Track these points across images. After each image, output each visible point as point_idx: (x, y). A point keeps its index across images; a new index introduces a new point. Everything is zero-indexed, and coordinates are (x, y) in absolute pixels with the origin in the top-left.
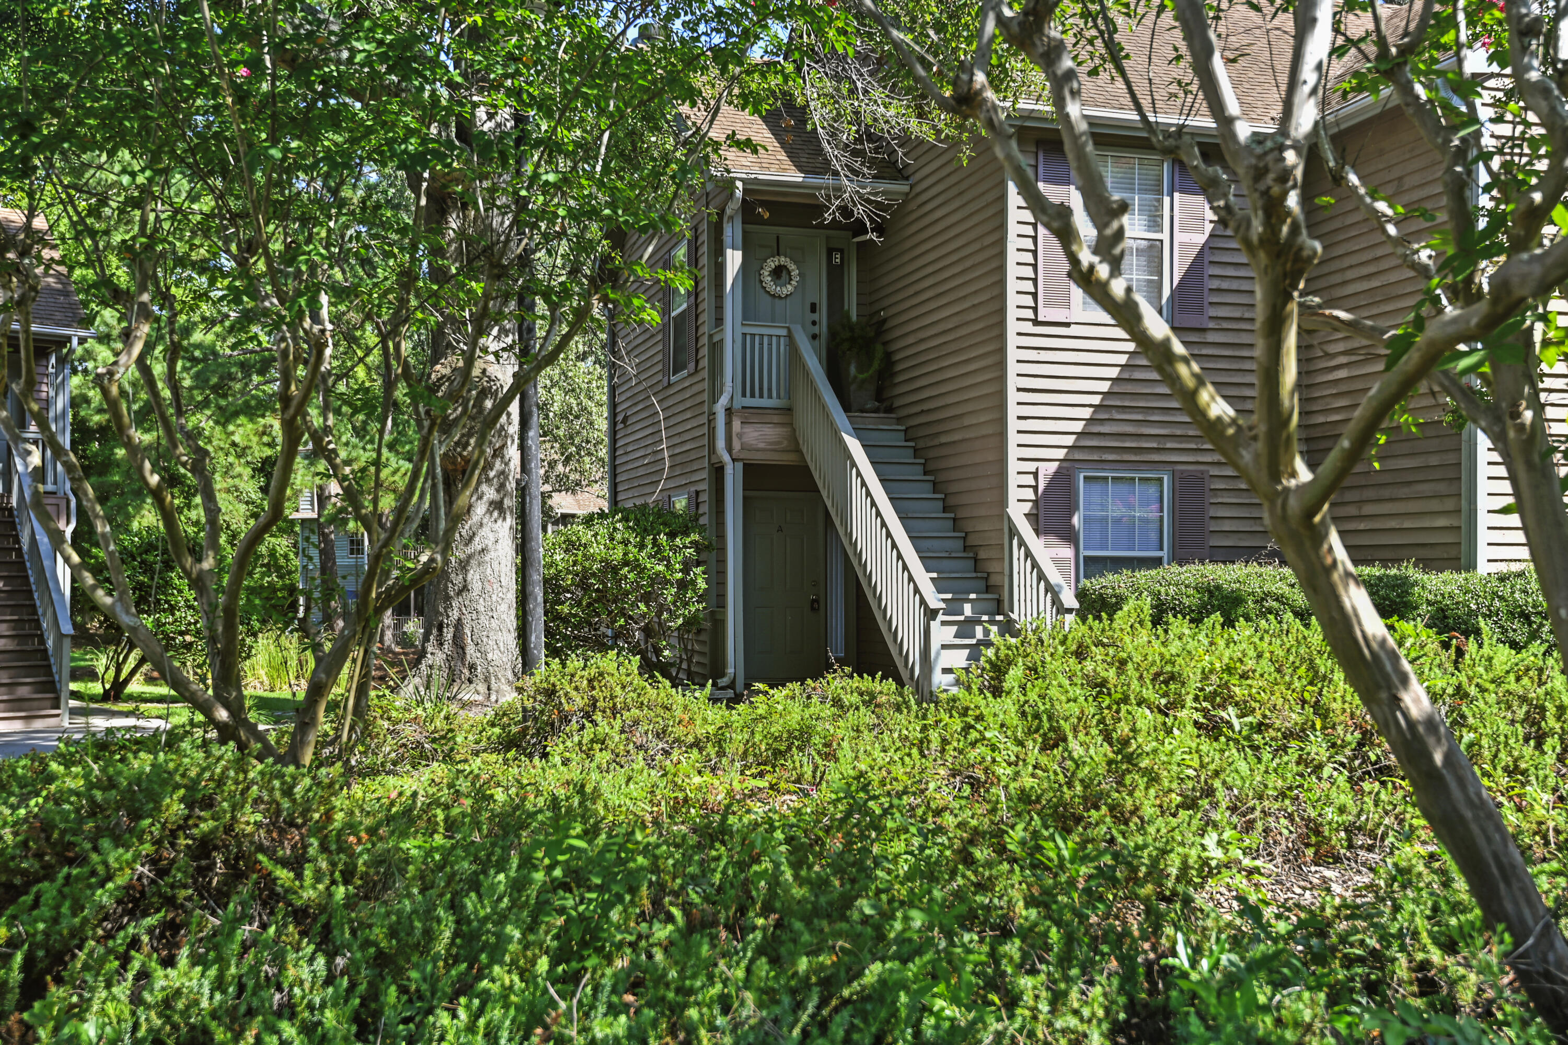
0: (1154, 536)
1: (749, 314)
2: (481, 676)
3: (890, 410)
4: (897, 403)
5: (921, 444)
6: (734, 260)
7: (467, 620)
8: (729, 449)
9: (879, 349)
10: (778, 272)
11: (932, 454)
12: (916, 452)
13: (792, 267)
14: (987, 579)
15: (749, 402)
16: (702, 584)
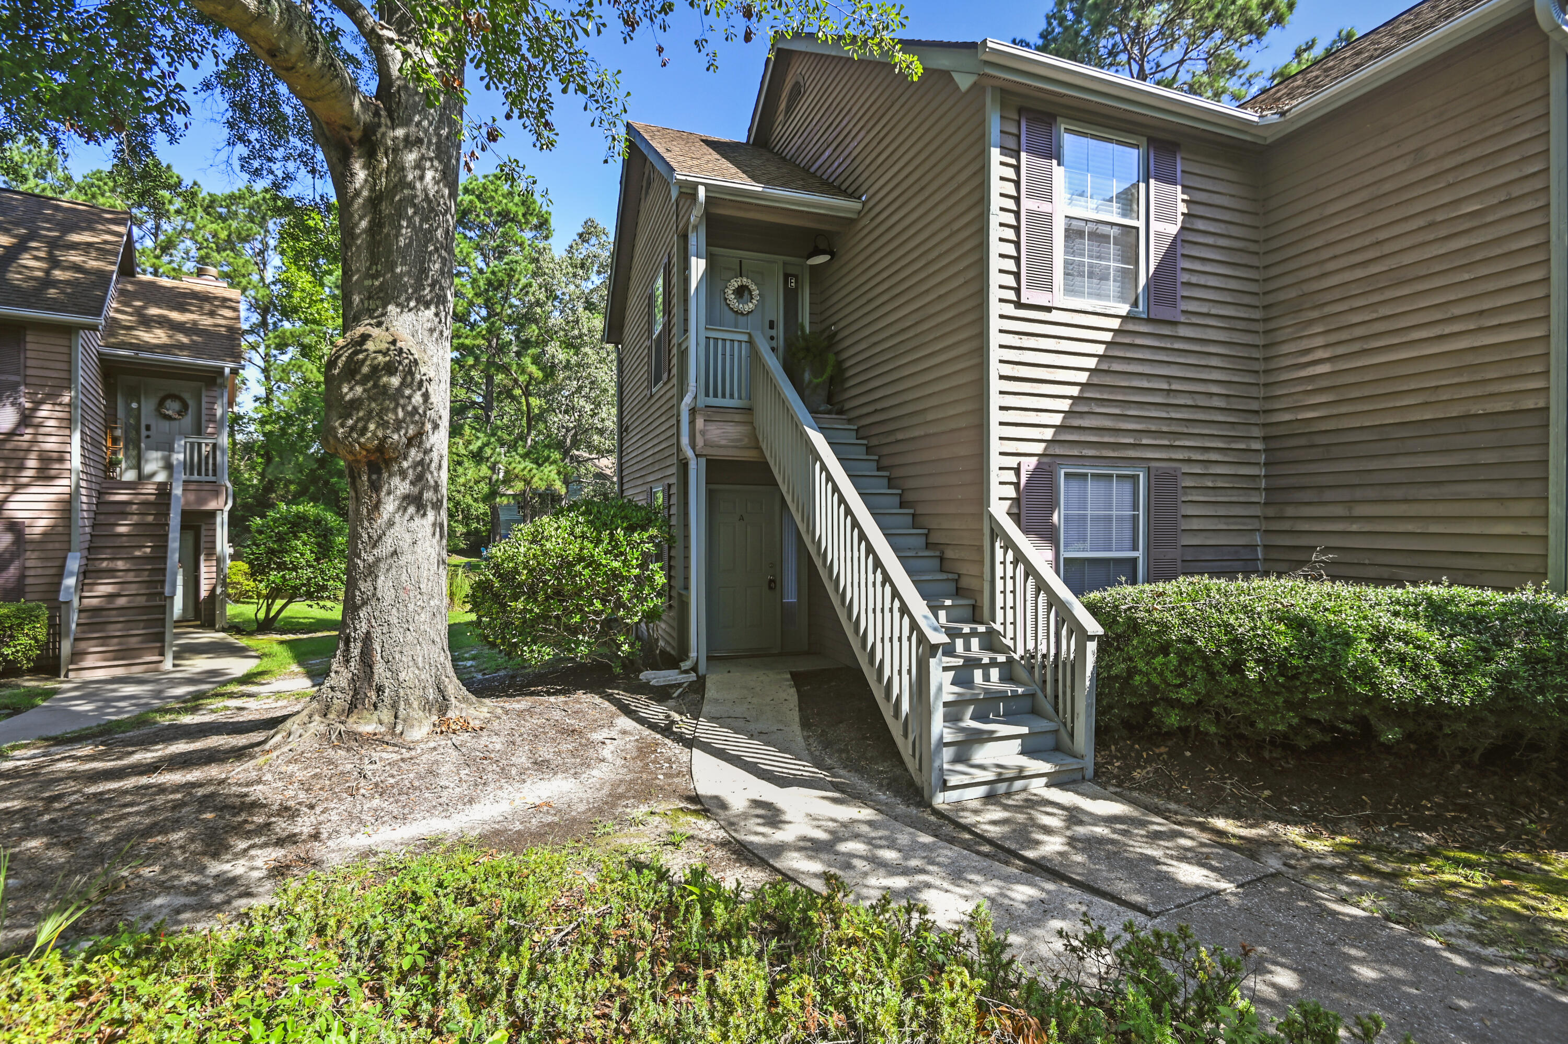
0: (1128, 534)
1: (711, 320)
2: (387, 701)
3: (841, 412)
4: (848, 405)
5: (874, 442)
6: (698, 266)
7: (376, 633)
8: (693, 445)
9: (831, 358)
10: (741, 292)
11: (886, 450)
12: (869, 449)
13: (753, 287)
14: (957, 581)
15: (711, 401)
16: (660, 579)
